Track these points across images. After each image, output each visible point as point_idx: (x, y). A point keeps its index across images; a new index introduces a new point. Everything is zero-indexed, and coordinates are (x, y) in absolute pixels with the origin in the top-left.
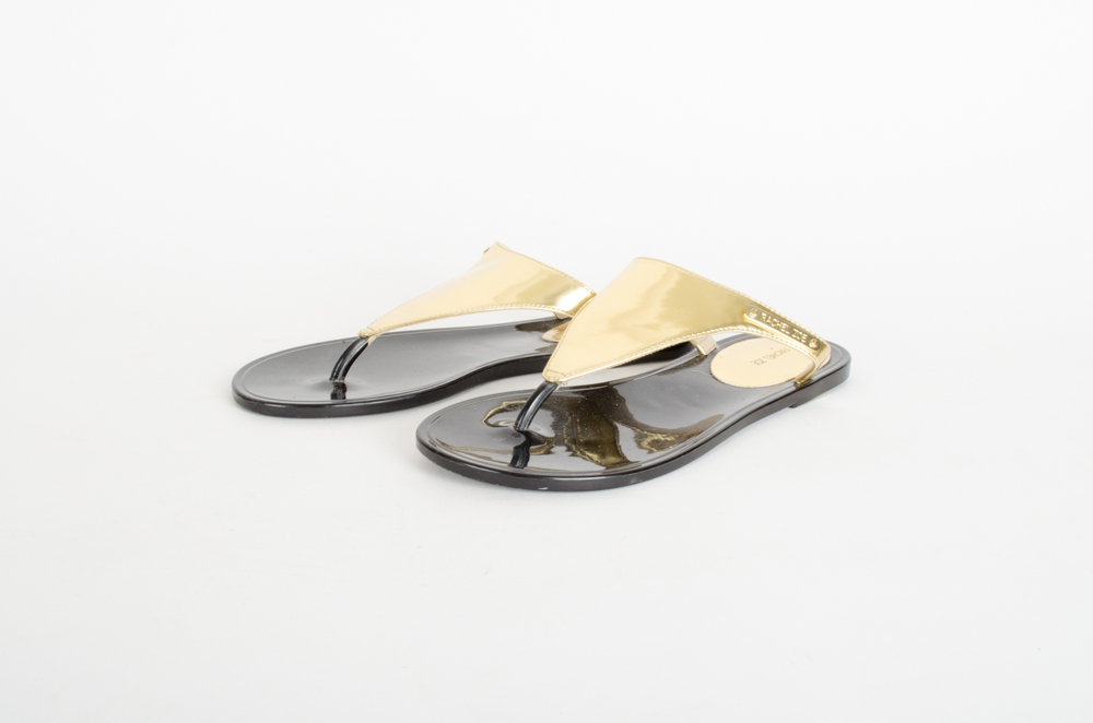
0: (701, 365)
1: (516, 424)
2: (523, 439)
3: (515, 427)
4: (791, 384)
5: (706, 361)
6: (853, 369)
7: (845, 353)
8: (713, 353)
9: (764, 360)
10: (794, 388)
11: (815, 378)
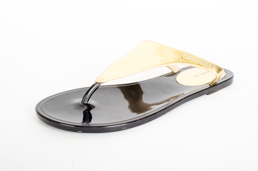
0: (173, 77)
1: (82, 101)
2: (86, 108)
3: (82, 102)
4: (208, 85)
5: (175, 75)
6: (234, 79)
7: (231, 73)
8: (179, 72)
9: (198, 75)
10: (209, 87)
11: (218, 83)
